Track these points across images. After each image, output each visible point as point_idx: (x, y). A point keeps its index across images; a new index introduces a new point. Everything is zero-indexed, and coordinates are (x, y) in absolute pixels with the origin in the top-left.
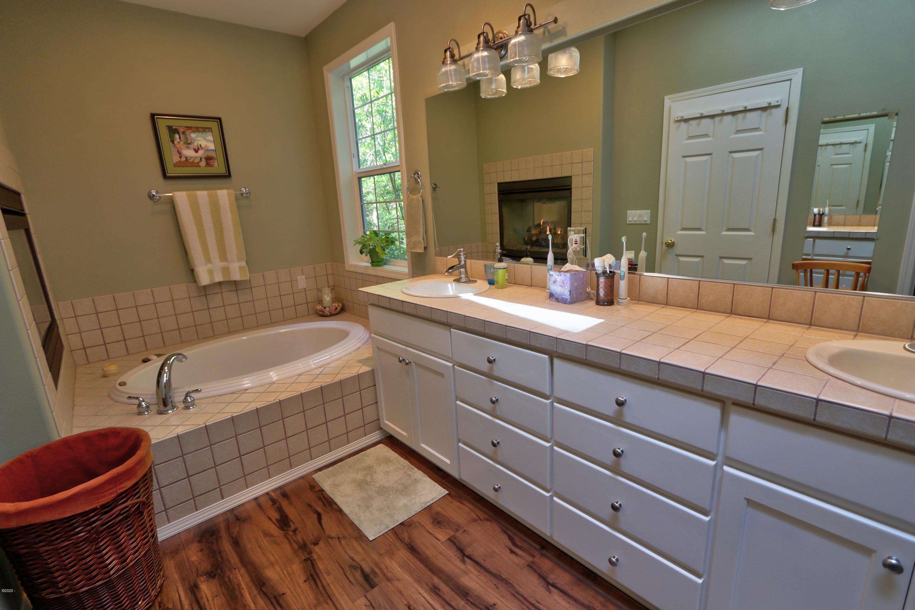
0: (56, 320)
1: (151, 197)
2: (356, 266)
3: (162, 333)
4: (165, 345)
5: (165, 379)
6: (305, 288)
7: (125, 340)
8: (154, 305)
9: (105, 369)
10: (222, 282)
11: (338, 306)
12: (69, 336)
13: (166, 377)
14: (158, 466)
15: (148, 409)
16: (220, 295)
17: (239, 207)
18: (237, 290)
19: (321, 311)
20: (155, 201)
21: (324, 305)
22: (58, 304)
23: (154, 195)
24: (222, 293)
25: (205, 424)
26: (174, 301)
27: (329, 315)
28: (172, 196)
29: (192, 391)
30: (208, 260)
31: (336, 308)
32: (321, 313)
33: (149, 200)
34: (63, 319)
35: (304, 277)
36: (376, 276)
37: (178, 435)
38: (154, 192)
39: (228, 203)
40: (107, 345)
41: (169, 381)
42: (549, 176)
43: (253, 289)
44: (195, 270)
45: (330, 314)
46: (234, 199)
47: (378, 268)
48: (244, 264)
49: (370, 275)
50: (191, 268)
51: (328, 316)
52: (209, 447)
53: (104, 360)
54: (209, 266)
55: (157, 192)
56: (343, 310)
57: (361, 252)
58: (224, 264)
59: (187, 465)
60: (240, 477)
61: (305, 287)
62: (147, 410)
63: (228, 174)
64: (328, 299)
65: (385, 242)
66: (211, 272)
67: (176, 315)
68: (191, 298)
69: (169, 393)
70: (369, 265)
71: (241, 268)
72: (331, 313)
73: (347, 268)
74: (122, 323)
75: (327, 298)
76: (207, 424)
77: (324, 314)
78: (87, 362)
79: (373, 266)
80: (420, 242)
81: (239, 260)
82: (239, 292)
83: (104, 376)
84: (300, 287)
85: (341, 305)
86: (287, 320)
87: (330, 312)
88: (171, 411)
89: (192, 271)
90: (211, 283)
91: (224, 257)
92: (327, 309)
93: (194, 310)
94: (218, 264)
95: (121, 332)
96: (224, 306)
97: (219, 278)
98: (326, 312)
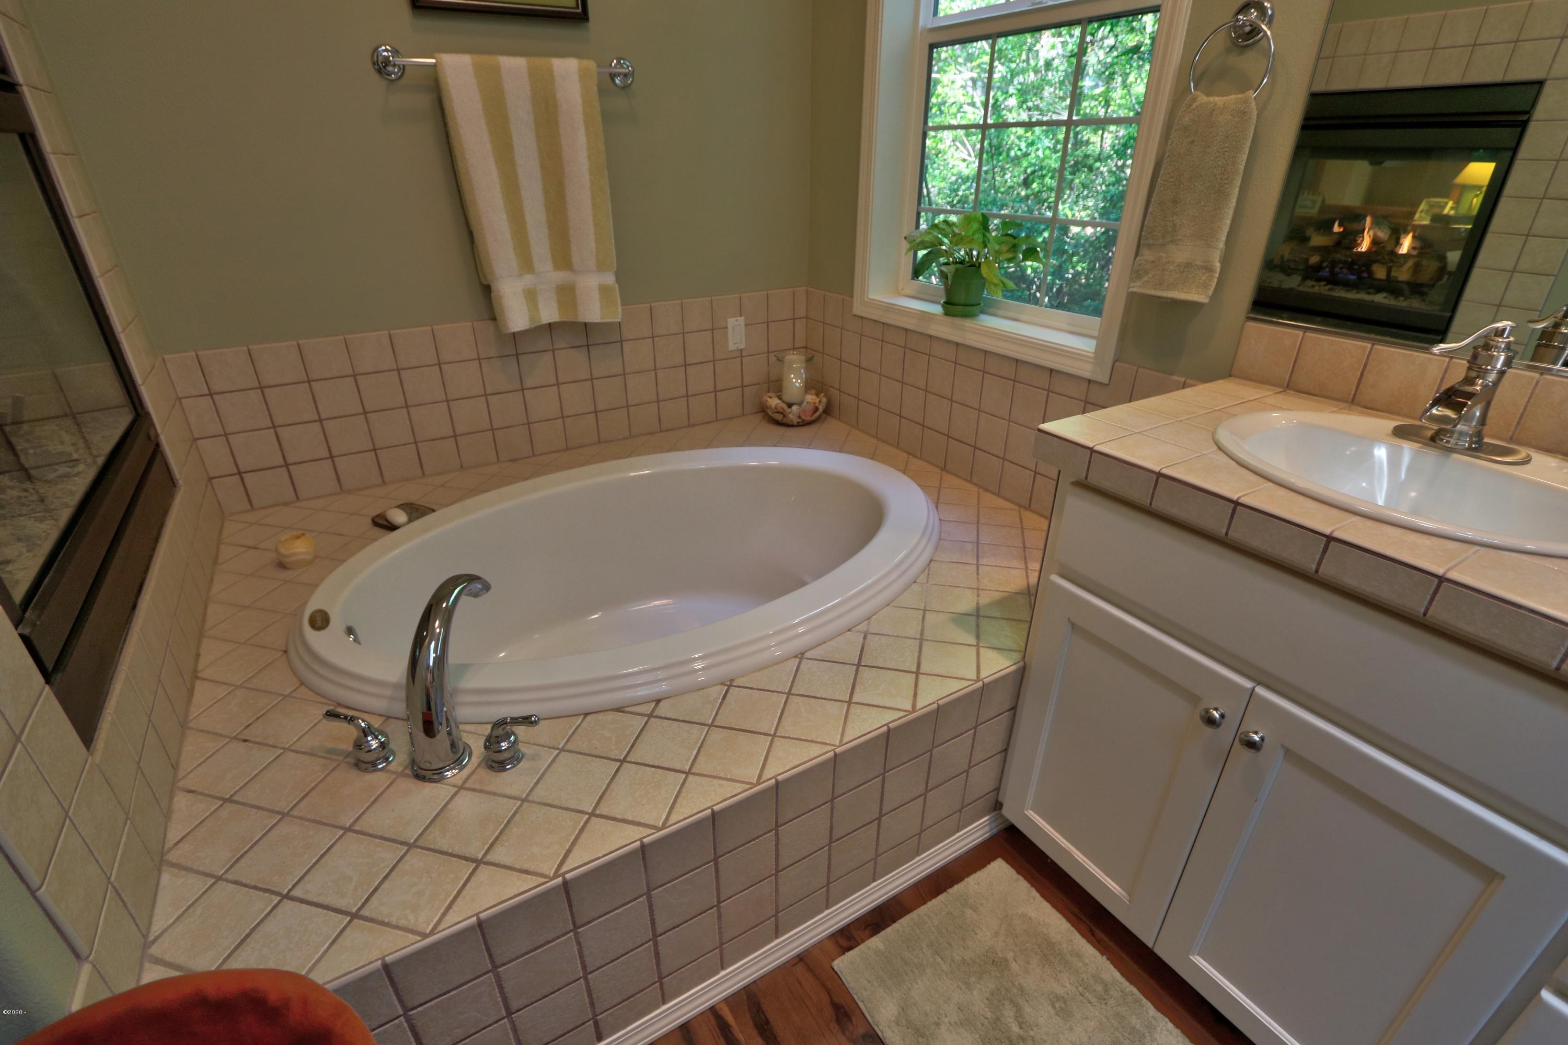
1: (382, 67)
2: (890, 308)
3: (416, 442)
4: (424, 474)
5: (432, 655)
6: (741, 350)
7: (332, 457)
8: (396, 372)
9: (283, 550)
10: (555, 323)
11: (820, 402)
12: (199, 442)
13: (435, 652)
14: (420, 1009)
15: (386, 751)
16: (548, 357)
17: (608, 118)
18: (588, 346)
19: (778, 412)
20: (392, 81)
21: (786, 397)
22: (164, 360)
23: (386, 61)
24: (553, 350)
25: (563, 875)
26: (442, 366)
27: (795, 424)
28: (435, 65)
29: (511, 719)
30: (527, 265)
31: (816, 409)
32: (779, 417)
33: (375, 76)
34: (180, 399)
35: (741, 320)
36: (957, 344)
37: (478, 919)
38: (387, 50)
39: (580, 101)
40: (291, 467)
41: (441, 659)
43: (626, 346)
44: (493, 288)
45: (800, 421)
46: (595, 88)
47: (967, 323)
48: (609, 279)
50: (485, 283)
51: (793, 426)
52: (572, 934)
53: (286, 504)
54: (528, 279)
55: (396, 52)
56: (828, 411)
57: (918, 270)
58: (561, 276)
59: (507, 990)
61: (742, 346)
62: (382, 755)
63: (580, 10)
64: (798, 385)
65: (1009, 251)
66: (531, 296)
67: (447, 401)
68: (482, 361)
69: (443, 705)
70: (937, 309)
71: (604, 290)
72: (803, 421)
73: (858, 309)
74: (323, 416)
75: (795, 381)
76: (568, 876)
77: (785, 421)
78: (249, 507)
79: (947, 314)
80: (1209, 269)
81: (601, 267)
82: (594, 352)
83: (282, 565)
84: (732, 346)
85: (824, 400)
86: (693, 425)
87: (799, 417)
88: (455, 771)
89: (487, 290)
90: (533, 326)
91: (563, 259)
92: (794, 408)
93: (489, 391)
94: (549, 275)
95: (322, 437)
96: (558, 384)
97: (549, 313)
98: (791, 416)
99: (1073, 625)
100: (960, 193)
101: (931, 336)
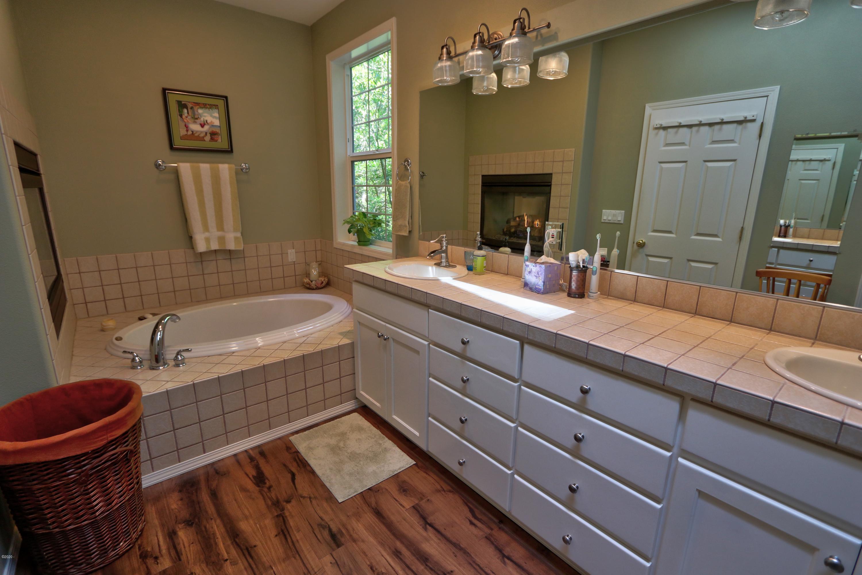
0: (61, 275)
1: (158, 166)
2: (344, 244)
3: (158, 293)
4: (160, 306)
5: (159, 337)
6: (294, 262)
7: (123, 298)
8: (153, 267)
9: (104, 324)
10: (218, 250)
11: (324, 280)
12: (72, 291)
13: (160, 335)
14: (147, 418)
15: (141, 364)
16: (214, 262)
17: (238, 181)
18: (230, 259)
19: (308, 284)
20: (161, 171)
21: (311, 279)
22: (64, 260)
23: (160, 165)
24: (216, 260)
25: (193, 382)
26: (172, 265)
27: (315, 288)
28: (176, 166)
29: (183, 350)
30: (206, 228)
31: (322, 283)
32: (308, 286)
33: (156, 169)
34: (67, 274)
35: (294, 251)
36: (362, 254)
37: (167, 390)
38: (160, 162)
39: (229, 177)
40: (106, 301)
41: (162, 339)
42: (531, 172)
43: (246, 259)
44: (193, 236)
46: (234, 173)
47: (364, 247)
48: (239, 235)
49: (356, 253)
50: (190, 235)
51: (314, 289)
52: (195, 404)
53: (103, 315)
54: (207, 234)
55: (163, 162)
56: (328, 284)
57: (350, 232)
58: (220, 233)
59: (174, 419)
60: (222, 434)
61: (295, 260)
62: (140, 365)
63: (230, 149)
64: (315, 273)
65: (373, 224)
66: (208, 240)
67: (172, 278)
68: (187, 263)
69: (162, 350)
70: (356, 244)
71: (236, 238)
72: (318, 287)
73: (335, 245)
74: (122, 282)
75: (314, 273)
76: (195, 382)
77: (310, 287)
78: (87, 316)
79: (359, 245)
80: (406, 226)
81: (235, 230)
82: (233, 261)
83: (103, 330)
84: (290, 260)
85: (326, 280)
86: (275, 290)
87: (316, 286)
88: (162, 368)
89: (191, 238)
90: (208, 250)
91: (220, 227)
92: (313, 282)
93: (190, 274)
94: (215, 233)
95: (121, 290)
96: (218, 273)
97: (214, 246)
98: (312, 285)
99: (359, 322)
100: (376, 208)
101: (355, 253)
